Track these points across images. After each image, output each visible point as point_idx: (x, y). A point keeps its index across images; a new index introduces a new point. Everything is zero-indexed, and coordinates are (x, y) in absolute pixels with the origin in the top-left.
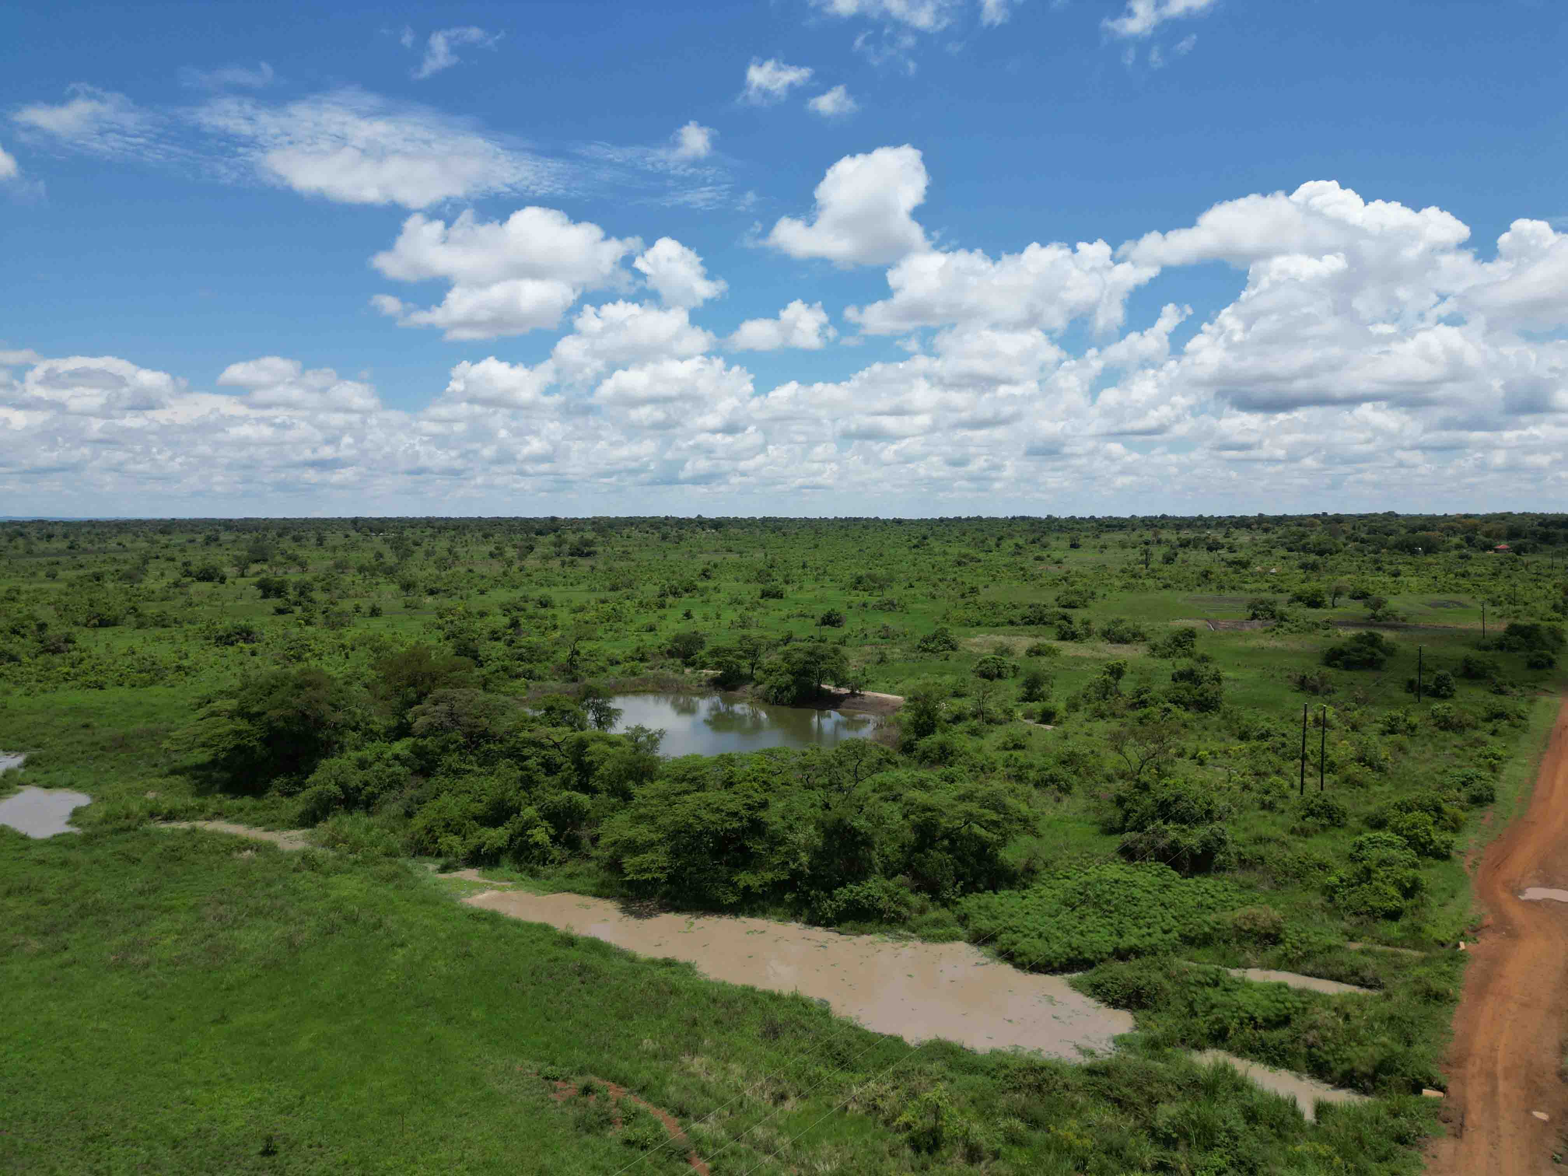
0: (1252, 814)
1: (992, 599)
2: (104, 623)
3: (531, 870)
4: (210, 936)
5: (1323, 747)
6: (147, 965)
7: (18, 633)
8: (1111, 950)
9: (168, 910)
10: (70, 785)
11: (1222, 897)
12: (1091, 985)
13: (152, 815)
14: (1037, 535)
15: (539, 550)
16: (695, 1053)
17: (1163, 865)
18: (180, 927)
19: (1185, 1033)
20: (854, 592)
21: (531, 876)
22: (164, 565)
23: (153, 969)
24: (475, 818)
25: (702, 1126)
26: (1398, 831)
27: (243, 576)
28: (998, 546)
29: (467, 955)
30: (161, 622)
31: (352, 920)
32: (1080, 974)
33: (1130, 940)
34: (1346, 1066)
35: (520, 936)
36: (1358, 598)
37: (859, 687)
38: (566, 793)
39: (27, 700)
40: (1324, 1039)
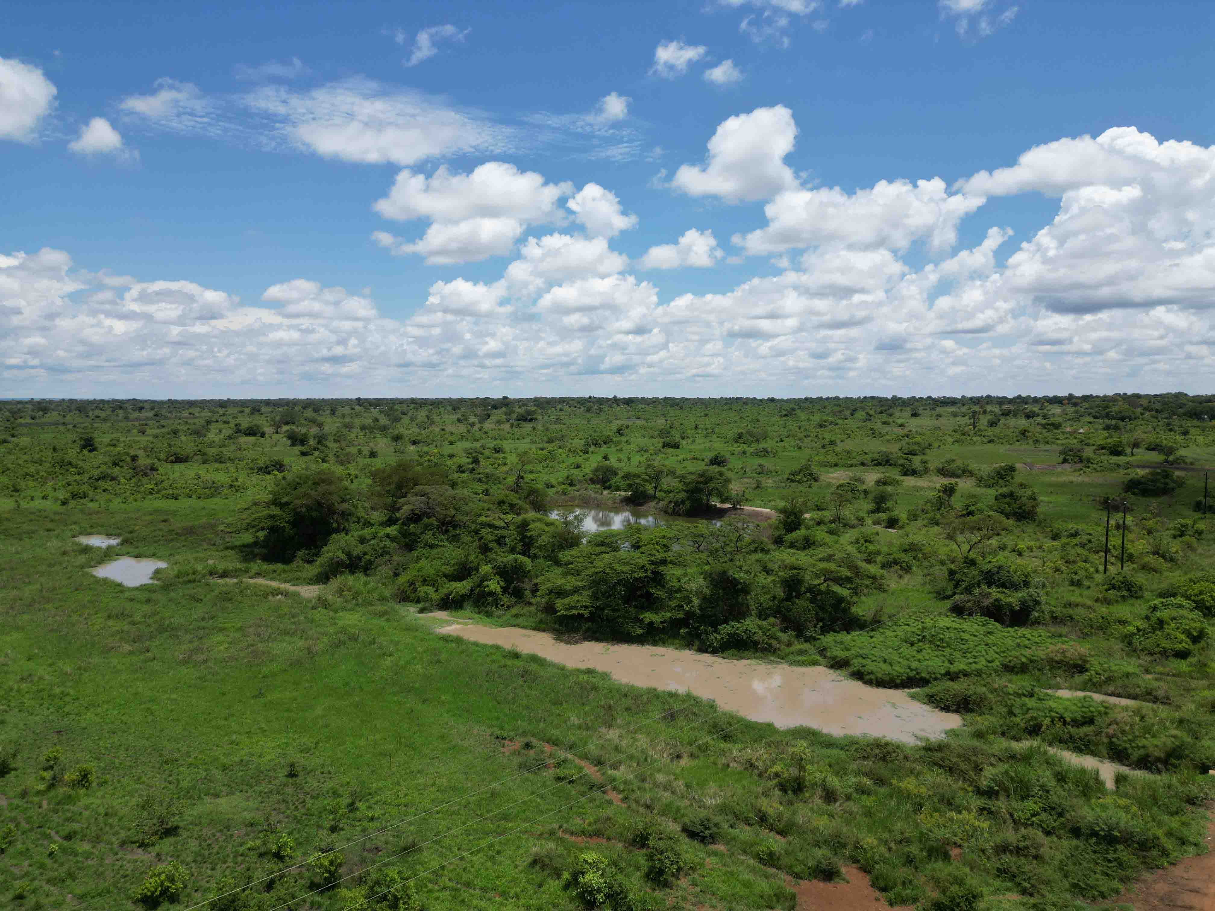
0: (1062, 588)
1: (848, 448)
2: (179, 460)
3: (487, 612)
4: (252, 645)
5: (1123, 543)
6: (205, 662)
7: (118, 465)
8: (943, 672)
9: (221, 630)
10: (153, 555)
11: (1037, 640)
12: (926, 696)
13: (211, 574)
14: (884, 408)
15: (493, 418)
16: (611, 726)
17: (987, 618)
18: (230, 640)
19: (1005, 728)
20: (736, 445)
21: (487, 616)
22: (221, 426)
23: (210, 664)
24: (445, 576)
25: (616, 772)
26: (1188, 598)
27: (277, 433)
28: (852, 415)
29: (439, 662)
30: (220, 459)
31: (354, 638)
32: (918, 690)
33: (960, 665)
34: (1142, 752)
35: (477, 651)
36: (1153, 449)
37: (739, 503)
38: (512, 557)
39: (123, 506)
40: (1123, 732)
